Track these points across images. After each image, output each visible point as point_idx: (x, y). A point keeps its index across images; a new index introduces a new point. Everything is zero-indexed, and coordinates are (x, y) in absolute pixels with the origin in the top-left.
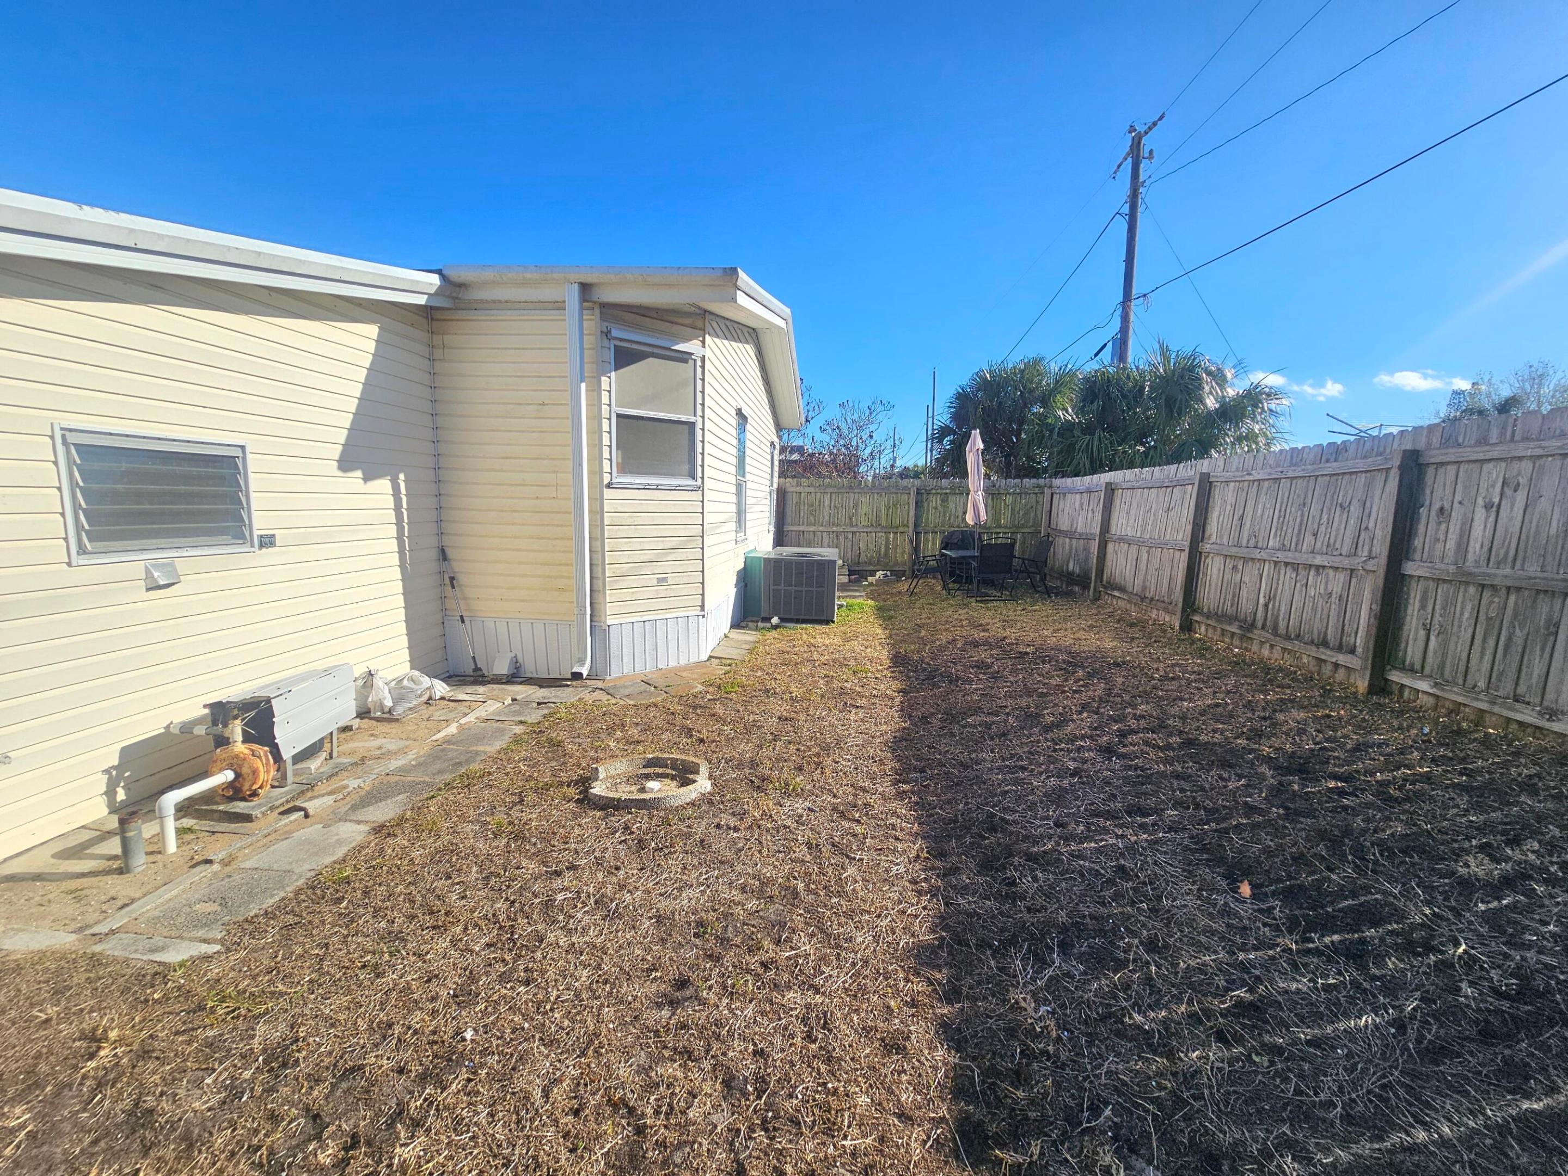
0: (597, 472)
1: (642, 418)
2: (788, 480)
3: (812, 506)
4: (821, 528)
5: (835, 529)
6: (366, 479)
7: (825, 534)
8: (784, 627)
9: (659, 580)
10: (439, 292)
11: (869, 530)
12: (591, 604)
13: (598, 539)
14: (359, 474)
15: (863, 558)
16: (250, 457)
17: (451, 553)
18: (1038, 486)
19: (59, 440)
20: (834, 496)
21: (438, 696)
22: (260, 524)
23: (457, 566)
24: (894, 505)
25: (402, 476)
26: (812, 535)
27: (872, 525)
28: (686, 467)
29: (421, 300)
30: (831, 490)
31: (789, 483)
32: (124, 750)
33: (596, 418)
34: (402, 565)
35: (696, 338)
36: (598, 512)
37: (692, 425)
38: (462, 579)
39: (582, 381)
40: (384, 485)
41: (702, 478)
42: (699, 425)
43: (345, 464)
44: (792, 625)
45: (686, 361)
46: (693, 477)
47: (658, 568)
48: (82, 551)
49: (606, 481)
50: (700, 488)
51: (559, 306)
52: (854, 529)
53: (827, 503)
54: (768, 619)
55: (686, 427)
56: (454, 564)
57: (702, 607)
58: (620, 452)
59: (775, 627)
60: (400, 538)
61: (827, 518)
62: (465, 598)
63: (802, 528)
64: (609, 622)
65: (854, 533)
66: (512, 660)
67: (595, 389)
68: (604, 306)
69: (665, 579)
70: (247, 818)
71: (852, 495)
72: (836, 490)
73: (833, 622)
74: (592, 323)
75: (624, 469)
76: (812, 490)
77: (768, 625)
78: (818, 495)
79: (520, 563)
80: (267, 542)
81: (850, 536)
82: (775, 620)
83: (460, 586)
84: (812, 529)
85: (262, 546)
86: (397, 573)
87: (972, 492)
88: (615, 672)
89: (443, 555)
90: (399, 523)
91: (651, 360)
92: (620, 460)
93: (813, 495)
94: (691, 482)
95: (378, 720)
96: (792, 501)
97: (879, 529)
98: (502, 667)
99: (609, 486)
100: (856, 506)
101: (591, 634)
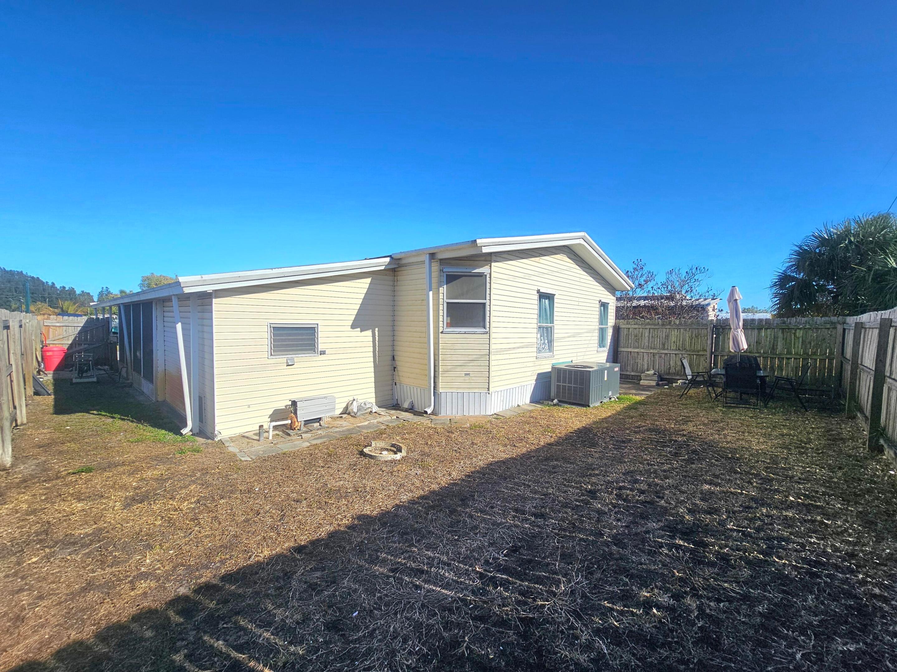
0: (437, 327)
1: (459, 303)
2: (621, 321)
3: (636, 336)
4: (642, 350)
5: (652, 351)
6: (361, 331)
7: (645, 354)
8: (561, 406)
9: (466, 374)
10: (390, 263)
11: (676, 352)
12: (434, 382)
13: (436, 355)
14: (359, 329)
15: (672, 370)
16: (319, 327)
17: (396, 358)
18: (832, 323)
19: (269, 326)
20: (651, 331)
21: (374, 411)
22: (321, 347)
23: (398, 363)
24: (696, 336)
25: (377, 329)
26: (636, 355)
27: (679, 349)
28: (482, 324)
29: (383, 268)
30: (649, 327)
31: (623, 324)
32: (275, 410)
33: (436, 305)
34: (374, 362)
35: (487, 265)
36: (437, 344)
37: (484, 304)
38: (399, 368)
39: (430, 291)
40: (369, 333)
41: (489, 328)
42: (488, 304)
43: (353, 326)
44: (566, 405)
45: (481, 276)
46: (485, 328)
47: (466, 369)
48: (271, 355)
49: (440, 331)
50: (488, 333)
51: (423, 262)
52: (666, 352)
53: (647, 334)
54: (552, 400)
55: (482, 305)
56: (397, 362)
57: (488, 389)
58: (449, 318)
59: (555, 405)
60: (374, 352)
61: (647, 344)
62: (399, 376)
63: (629, 350)
64: (440, 391)
65: (666, 354)
66: (410, 403)
67: (437, 294)
68: (441, 260)
69: (469, 374)
70: (289, 435)
71: (665, 330)
72: (653, 327)
73: (589, 406)
74: (435, 267)
75: (450, 325)
76: (636, 326)
77: (552, 403)
78: (641, 330)
79: (415, 363)
80: (323, 353)
81: (663, 356)
82: (555, 401)
83: (398, 371)
84: (636, 350)
85: (321, 354)
86: (372, 364)
87: (732, 330)
88: (443, 414)
89: (394, 358)
90: (374, 346)
91: (463, 278)
92: (449, 321)
93: (638, 330)
94: (485, 330)
95: (352, 416)
96: (623, 333)
97: (683, 352)
98: (406, 405)
99: (442, 332)
100: (667, 337)
101: (434, 395)
